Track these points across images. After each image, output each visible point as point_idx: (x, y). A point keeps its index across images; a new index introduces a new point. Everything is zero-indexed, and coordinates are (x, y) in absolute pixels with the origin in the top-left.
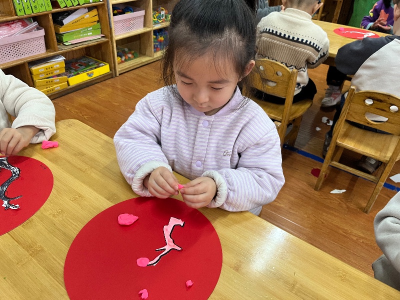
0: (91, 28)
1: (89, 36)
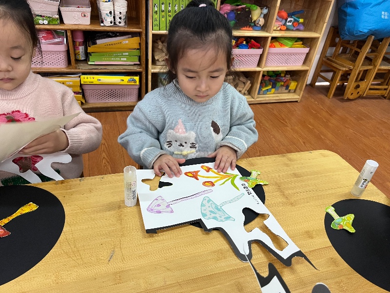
0: (127, 54)
1: (123, 61)
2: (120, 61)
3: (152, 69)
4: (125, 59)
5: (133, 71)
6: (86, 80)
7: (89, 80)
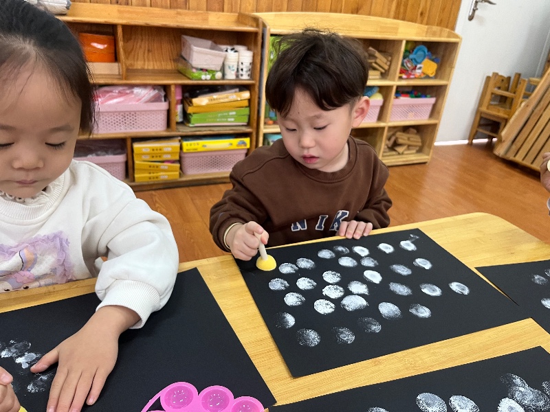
0: (234, 113)
1: (230, 121)
2: (227, 121)
3: (265, 128)
4: (233, 120)
5: (241, 131)
6: (189, 147)
7: (193, 147)
